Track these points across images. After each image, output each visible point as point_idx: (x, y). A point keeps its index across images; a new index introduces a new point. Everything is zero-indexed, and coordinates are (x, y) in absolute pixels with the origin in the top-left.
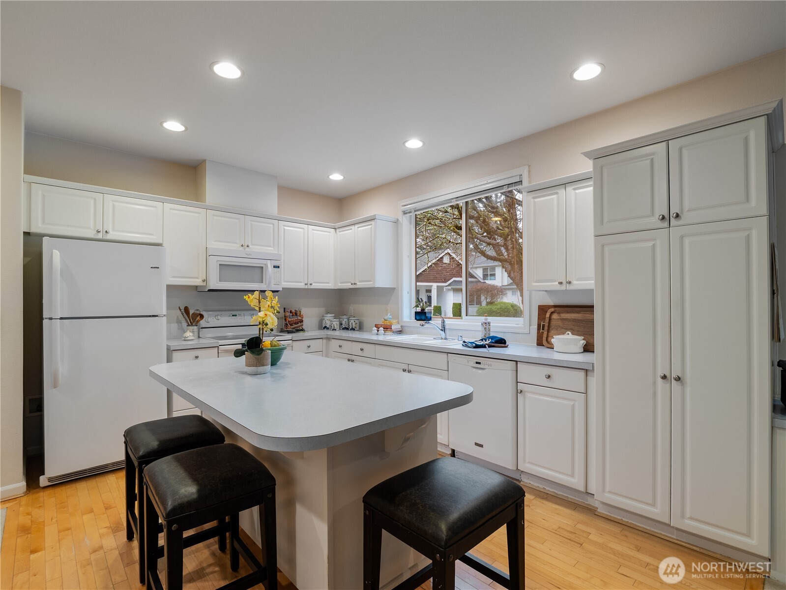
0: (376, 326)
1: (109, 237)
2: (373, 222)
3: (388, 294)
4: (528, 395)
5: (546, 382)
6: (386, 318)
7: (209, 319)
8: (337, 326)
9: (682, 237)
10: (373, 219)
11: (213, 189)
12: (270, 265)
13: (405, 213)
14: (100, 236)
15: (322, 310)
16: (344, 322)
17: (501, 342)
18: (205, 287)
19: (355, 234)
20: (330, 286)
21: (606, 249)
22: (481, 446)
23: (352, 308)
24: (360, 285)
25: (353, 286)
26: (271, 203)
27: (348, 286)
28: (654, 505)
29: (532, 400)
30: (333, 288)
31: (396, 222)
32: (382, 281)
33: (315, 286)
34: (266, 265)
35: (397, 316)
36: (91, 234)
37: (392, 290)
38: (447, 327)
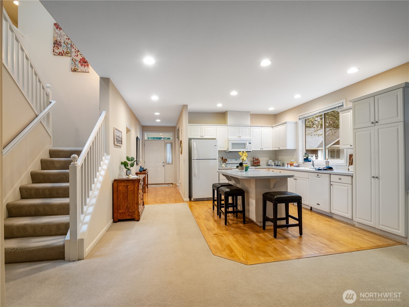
0: (288, 164)
1: (204, 138)
2: (286, 124)
3: (293, 152)
4: (334, 186)
5: (339, 181)
6: (291, 161)
7: (229, 161)
8: (273, 164)
9: (378, 129)
10: (286, 123)
11: (230, 120)
12: (248, 144)
13: (300, 119)
14: (201, 138)
15: (268, 158)
16: (276, 163)
17: (331, 168)
18: (228, 151)
19: (280, 129)
20: (271, 149)
21: (357, 133)
22: (319, 204)
23: (280, 158)
24: (281, 148)
25: (279, 149)
26: (248, 121)
27: (277, 149)
28: (371, 221)
29: (335, 187)
30: (272, 150)
31: (296, 123)
32: (290, 146)
33: (264, 149)
34: (246, 143)
35: (297, 160)
36: (200, 137)
37: (295, 150)
38: (315, 164)
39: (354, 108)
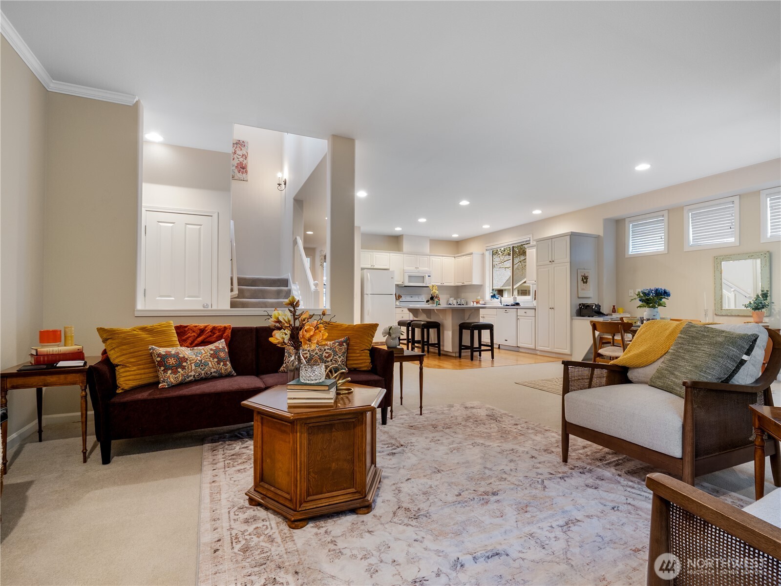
0: (473, 302)
1: (374, 267)
2: (471, 255)
3: (479, 288)
4: (521, 320)
5: (525, 314)
6: (477, 298)
7: (403, 299)
8: (455, 304)
9: (554, 267)
10: (472, 254)
11: (406, 246)
12: (427, 276)
13: (487, 250)
14: (372, 267)
15: (448, 296)
16: (458, 302)
17: (518, 304)
18: (402, 285)
19: (463, 260)
20: (452, 284)
21: (539, 270)
22: (507, 340)
23: (463, 295)
24: (466, 283)
25: (463, 284)
26: (427, 249)
27: (460, 284)
28: (549, 347)
29: (522, 321)
30: (453, 285)
31: (483, 254)
32: (476, 281)
33: (445, 284)
34: (425, 275)
35: (483, 298)
36: (369, 266)
37: (482, 285)
38: (502, 301)
39: (537, 246)
